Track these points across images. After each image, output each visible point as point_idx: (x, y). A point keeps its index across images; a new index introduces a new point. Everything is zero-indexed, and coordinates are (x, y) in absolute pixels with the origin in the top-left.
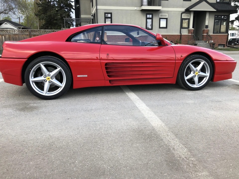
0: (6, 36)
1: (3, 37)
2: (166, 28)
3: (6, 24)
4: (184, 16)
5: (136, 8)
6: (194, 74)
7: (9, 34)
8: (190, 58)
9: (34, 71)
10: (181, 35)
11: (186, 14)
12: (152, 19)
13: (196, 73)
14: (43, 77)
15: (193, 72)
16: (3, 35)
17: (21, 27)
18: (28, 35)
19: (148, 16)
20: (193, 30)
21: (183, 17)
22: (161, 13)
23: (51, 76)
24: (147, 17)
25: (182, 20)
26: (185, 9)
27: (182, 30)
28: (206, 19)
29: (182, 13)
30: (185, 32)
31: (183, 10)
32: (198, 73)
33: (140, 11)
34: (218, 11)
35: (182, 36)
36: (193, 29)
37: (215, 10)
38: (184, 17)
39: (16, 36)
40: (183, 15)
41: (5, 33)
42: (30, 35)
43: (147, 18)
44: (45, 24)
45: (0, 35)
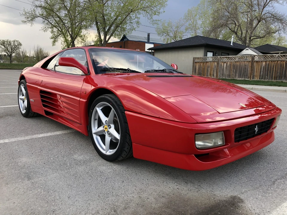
0: (228, 63)
1: (225, 64)
3: (247, 50)
7: (231, 61)
16: (226, 62)
17: (280, 52)
18: (250, 62)
39: (237, 63)
41: (228, 60)
42: (252, 61)
45: (223, 62)
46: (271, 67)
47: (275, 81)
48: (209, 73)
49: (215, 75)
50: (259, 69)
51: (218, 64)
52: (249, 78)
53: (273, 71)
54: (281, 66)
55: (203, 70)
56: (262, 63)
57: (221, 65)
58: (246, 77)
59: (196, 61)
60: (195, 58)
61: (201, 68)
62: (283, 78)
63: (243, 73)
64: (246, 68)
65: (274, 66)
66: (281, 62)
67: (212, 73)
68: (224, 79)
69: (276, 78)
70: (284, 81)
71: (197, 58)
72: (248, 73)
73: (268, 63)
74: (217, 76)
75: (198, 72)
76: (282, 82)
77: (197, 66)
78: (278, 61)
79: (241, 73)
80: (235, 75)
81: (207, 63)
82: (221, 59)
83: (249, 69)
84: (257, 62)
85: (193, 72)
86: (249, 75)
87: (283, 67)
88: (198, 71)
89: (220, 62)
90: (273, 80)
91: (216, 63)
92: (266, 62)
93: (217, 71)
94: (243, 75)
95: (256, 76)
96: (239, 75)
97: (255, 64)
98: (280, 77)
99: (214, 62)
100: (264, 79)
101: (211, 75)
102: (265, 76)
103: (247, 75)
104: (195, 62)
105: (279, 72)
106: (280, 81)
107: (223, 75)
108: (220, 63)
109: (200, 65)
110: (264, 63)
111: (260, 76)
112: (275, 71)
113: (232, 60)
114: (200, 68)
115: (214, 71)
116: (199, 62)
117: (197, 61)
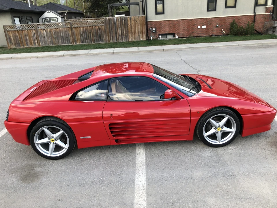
0: (47, 30)
1: (45, 31)
2: (235, 6)
3: (48, 12)
6: (216, 130)
8: (210, 113)
9: (38, 134)
10: (255, 15)
13: (218, 129)
14: (47, 138)
15: (214, 128)
16: (45, 29)
17: (66, 11)
18: (69, 28)
20: (272, 8)
23: (55, 137)
27: (257, 8)
30: (261, 11)
32: (220, 128)
35: (256, 17)
36: (272, 6)
41: (46, 27)
42: (71, 27)
44: (91, 7)
45: (41, 29)
46: (88, 32)
47: (94, 43)
48: (28, 42)
49: (36, 43)
50: (78, 34)
51: (36, 31)
52: (71, 43)
53: (91, 35)
54: (95, 30)
55: (20, 39)
56: (80, 28)
57: (41, 33)
58: (69, 42)
59: (8, 29)
60: (6, 26)
61: (17, 37)
62: (99, 40)
63: (65, 39)
64: (67, 34)
65: (90, 31)
66: (95, 27)
67: (32, 42)
68: (47, 46)
69: (94, 41)
70: (101, 43)
71: (8, 26)
72: (70, 38)
73: (85, 28)
74: (39, 44)
75: (15, 42)
76: (100, 44)
77: (11, 36)
78: (92, 26)
79: (63, 39)
80: (58, 41)
81: (24, 32)
82: (39, 26)
83: (70, 34)
84: (75, 28)
85: (7, 42)
86: (71, 40)
87: (98, 31)
88: (14, 40)
89: (39, 29)
90: (92, 43)
91: (34, 31)
92: (83, 27)
93: (38, 39)
94: (65, 41)
95: (78, 41)
96: (62, 41)
97: (74, 29)
98: (97, 39)
99: (31, 30)
100: (85, 42)
101: (31, 43)
102: (85, 39)
103: (69, 41)
104: (8, 31)
105: (95, 35)
106: (98, 43)
107: (45, 42)
108: (39, 31)
109: (15, 34)
110: (82, 29)
111: (81, 40)
112: (92, 35)
113: (51, 27)
114: (15, 37)
115: (34, 39)
116: (12, 31)
117: (10, 29)
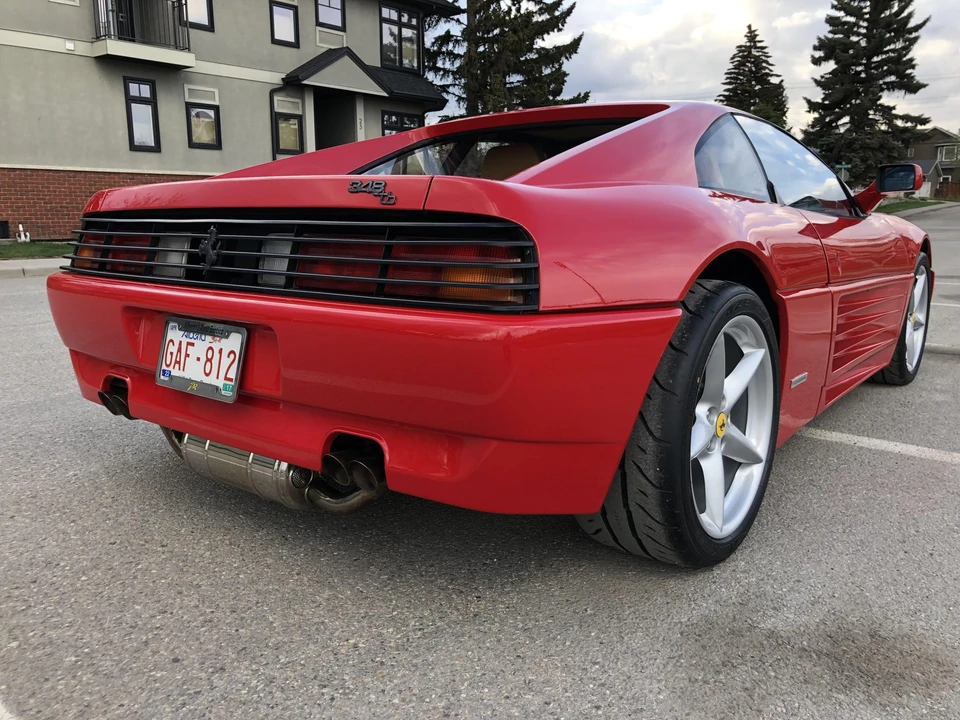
2: (218, 146)
4: (283, 104)
5: (70, 45)
11: (288, 96)
12: (152, 101)
19: (134, 89)
21: (278, 109)
22: (190, 82)
24: (131, 94)
25: (276, 118)
26: (284, 76)
28: (358, 121)
29: (272, 93)
31: (276, 78)
33: (93, 61)
34: (393, 99)
37: (385, 94)
38: (283, 108)
40: (276, 98)
43: (130, 100)
